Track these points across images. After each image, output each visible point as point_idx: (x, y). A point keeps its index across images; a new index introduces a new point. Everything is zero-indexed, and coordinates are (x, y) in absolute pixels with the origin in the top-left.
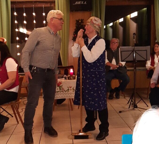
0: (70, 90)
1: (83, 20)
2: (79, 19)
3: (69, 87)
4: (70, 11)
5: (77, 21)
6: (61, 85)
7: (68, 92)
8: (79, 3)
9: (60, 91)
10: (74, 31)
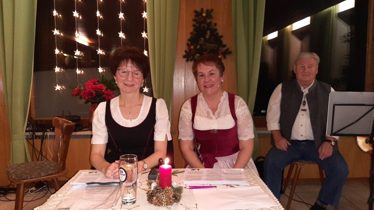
1: (212, 11)
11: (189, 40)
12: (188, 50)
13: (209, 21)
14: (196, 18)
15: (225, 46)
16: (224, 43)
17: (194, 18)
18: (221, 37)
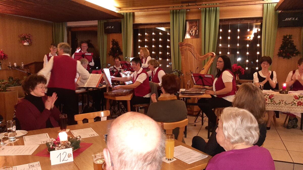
0: (281, 104)
1: (292, 35)
2: (287, 35)
3: (281, 101)
4: (278, 27)
5: (285, 37)
6: (272, 98)
7: (279, 105)
8: (289, 20)
9: (271, 103)
10: (280, 46)
11: (280, 48)
12: (279, 52)
13: (290, 40)
14: (284, 39)
15: (297, 50)
16: (297, 49)
17: (283, 39)
18: (296, 46)
